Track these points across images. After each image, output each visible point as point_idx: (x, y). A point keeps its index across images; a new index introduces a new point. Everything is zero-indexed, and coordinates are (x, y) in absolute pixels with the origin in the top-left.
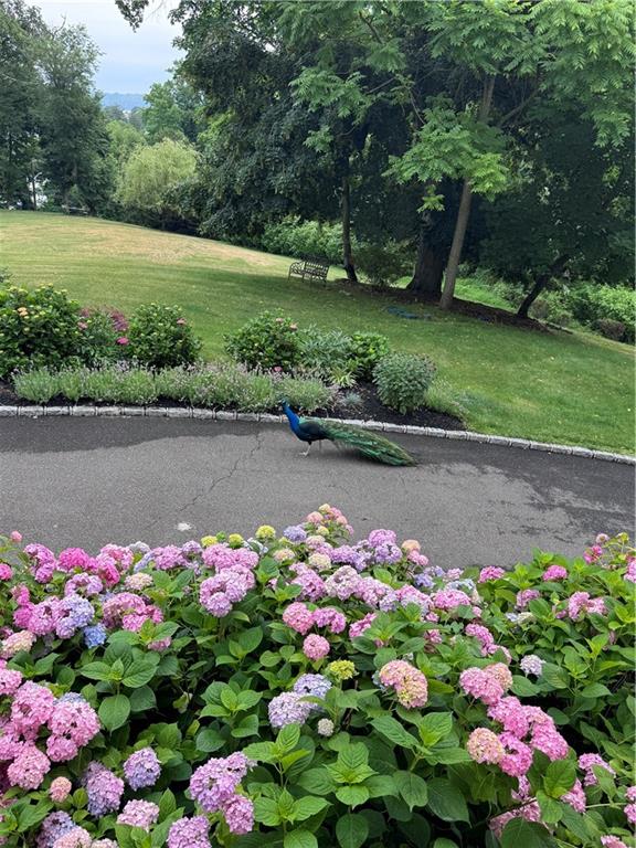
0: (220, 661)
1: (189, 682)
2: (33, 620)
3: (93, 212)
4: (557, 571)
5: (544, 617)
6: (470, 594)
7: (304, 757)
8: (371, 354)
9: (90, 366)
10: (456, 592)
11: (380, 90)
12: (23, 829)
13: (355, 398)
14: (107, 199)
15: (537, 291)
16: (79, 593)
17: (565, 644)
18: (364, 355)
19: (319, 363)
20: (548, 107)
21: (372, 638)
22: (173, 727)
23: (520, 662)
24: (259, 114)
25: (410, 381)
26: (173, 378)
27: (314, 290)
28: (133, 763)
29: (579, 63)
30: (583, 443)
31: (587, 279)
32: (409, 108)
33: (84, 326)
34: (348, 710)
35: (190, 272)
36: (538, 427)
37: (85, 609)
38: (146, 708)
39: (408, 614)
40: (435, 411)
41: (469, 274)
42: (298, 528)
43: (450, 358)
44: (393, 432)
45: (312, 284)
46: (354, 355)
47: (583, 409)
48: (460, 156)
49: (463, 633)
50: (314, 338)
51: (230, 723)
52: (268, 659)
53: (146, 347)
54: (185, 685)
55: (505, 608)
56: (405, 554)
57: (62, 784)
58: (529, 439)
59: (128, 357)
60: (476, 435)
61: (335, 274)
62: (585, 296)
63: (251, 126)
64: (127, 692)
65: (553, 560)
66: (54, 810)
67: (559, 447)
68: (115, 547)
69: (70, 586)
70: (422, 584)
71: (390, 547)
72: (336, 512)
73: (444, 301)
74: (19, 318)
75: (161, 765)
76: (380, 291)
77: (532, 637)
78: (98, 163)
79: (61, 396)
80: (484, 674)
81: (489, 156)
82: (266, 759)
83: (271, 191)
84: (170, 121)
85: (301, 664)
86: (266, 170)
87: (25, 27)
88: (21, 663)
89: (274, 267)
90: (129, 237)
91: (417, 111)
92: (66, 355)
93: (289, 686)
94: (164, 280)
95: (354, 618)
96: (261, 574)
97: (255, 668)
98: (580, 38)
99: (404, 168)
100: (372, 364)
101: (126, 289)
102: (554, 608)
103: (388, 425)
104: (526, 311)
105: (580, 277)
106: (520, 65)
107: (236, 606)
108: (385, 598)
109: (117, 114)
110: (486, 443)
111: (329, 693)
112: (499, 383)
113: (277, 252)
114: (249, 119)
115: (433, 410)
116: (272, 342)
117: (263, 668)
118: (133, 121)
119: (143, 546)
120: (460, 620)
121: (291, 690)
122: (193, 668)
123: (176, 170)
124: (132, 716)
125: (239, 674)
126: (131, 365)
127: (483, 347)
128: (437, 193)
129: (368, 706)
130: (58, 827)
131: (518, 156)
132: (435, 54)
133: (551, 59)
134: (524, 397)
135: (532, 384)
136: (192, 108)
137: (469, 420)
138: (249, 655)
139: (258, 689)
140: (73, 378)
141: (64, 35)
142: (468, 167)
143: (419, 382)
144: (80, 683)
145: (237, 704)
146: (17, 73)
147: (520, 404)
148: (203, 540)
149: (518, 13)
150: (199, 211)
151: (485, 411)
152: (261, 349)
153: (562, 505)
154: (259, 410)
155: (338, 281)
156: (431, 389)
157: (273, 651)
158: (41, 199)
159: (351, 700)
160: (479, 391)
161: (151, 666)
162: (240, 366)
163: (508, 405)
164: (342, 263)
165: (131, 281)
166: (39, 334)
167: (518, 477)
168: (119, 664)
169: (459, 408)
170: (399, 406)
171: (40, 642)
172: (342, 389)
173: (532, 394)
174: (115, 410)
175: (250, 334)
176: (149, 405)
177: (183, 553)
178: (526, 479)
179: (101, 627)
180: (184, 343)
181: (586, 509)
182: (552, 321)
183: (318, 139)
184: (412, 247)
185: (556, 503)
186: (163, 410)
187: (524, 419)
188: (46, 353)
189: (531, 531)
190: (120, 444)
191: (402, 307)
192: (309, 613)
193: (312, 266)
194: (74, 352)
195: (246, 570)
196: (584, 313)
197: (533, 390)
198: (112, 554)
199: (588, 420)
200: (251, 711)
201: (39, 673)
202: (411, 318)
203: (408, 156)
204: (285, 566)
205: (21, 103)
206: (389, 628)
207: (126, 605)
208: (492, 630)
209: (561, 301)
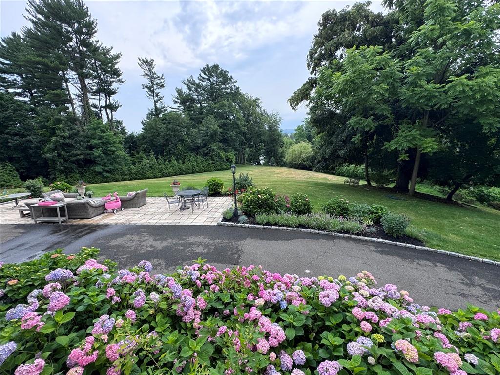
0: (327, 323)
1: (314, 329)
2: (264, 295)
3: (278, 165)
4: (482, 316)
5: (477, 337)
6: (435, 318)
7: (363, 371)
8: (379, 213)
9: (278, 213)
10: (427, 317)
11: (380, 121)
12: (261, 367)
13: (373, 229)
14: (282, 161)
15: (456, 189)
16: (278, 289)
17: (490, 353)
18: (377, 213)
19: (358, 215)
20: (455, 118)
21: (391, 328)
22: (310, 345)
23: (464, 356)
24: (334, 132)
25: (397, 224)
26: (304, 218)
27: (354, 188)
28: (296, 354)
29: (471, 102)
30: (489, 257)
31: (483, 184)
32: (392, 125)
33: (276, 200)
34: (381, 355)
35: (308, 183)
36: (463, 248)
37: (281, 295)
38: (300, 335)
39: (406, 321)
40: (410, 237)
41: (421, 182)
42: (353, 278)
43: (415, 216)
44: (390, 244)
45: (353, 186)
46: (372, 213)
47: (487, 242)
48: (415, 140)
49: (432, 335)
50: (356, 206)
51: (331, 349)
52: (345, 327)
53: (295, 208)
54: (313, 330)
55: (453, 328)
56: (402, 296)
57: (273, 355)
58: (458, 253)
59: (289, 211)
60: (431, 249)
61: (362, 182)
62: (482, 191)
63: (331, 136)
64: (294, 327)
65: (479, 310)
66: (270, 364)
67: (475, 258)
68: (289, 275)
69: (276, 286)
70: (410, 310)
71: (395, 292)
72: (370, 274)
73: (410, 193)
74: (258, 198)
75: (306, 358)
76: (381, 189)
77: (470, 345)
78: (280, 150)
79: (269, 222)
80: (447, 356)
81: (429, 139)
82: (348, 367)
83: (338, 157)
84: (302, 136)
85: (359, 332)
86: (337, 149)
87: (262, 115)
88: (261, 309)
89: (338, 180)
90: (288, 172)
91: (395, 126)
92: (271, 209)
93: (354, 340)
94: (300, 185)
95: (381, 318)
96: (341, 293)
97: (340, 329)
98: (471, 93)
99: (391, 146)
100: (380, 217)
101: (288, 189)
102: (482, 334)
103: (388, 241)
104: (451, 197)
105: (479, 184)
106: (441, 105)
107: (333, 304)
108: (395, 313)
109: (286, 135)
110: (435, 252)
111: (372, 346)
112: (441, 228)
113: (339, 175)
114: (331, 134)
115: (409, 237)
116: (339, 207)
117: (343, 330)
118: (291, 137)
119: (297, 276)
120: (430, 329)
121: (356, 341)
122: (316, 324)
123: (304, 151)
124: (296, 336)
125: (334, 330)
126: (290, 213)
127: (431, 212)
128: (405, 154)
129: (390, 356)
130: (271, 370)
131: (442, 137)
132: (403, 106)
133: (456, 102)
134: (454, 234)
135: (457, 229)
136: (310, 131)
137: (426, 242)
138: (337, 324)
139: (342, 338)
140: (273, 217)
141: (273, 115)
142: (419, 144)
143: (402, 225)
144: (278, 320)
145: (334, 342)
146: (259, 127)
147: (452, 237)
148: (319, 277)
149: (440, 88)
150: (313, 164)
151: (434, 239)
152: (335, 209)
153: (480, 286)
154: (335, 231)
155: (363, 185)
156: (407, 228)
157: (347, 325)
158: (262, 162)
159: (384, 352)
160: (430, 230)
161: (303, 320)
162: (327, 215)
163: (446, 237)
164: (364, 178)
165: (290, 186)
166: (263, 203)
167: (454, 270)
168: (292, 316)
169: (421, 236)
170: (393, 234)
171: (266, 303)
172: (368, 226)
173: (458, 233)
174: (284, 228)
175: (331, 204)
176: (296, 227)
177: (311, 281)
178: (459, 271)
179: (285, 302)
180: (307, 207)
181: (495, 289)
182: (465, 202)
183: (356, 138)
184: (394, 173)
185: (476, 284)
186: (300, 229)
187: (454, 244)
188: (265, 209)
189: (463, 295)
190: (286, 240)
191: (391, 195)
192: (363, 313)
193: (353, 180)
194: (273, 209)
195: (336, 291)
196: (482, 199)
197: (458, 231)
198: (288, 277)
199: (490, 247)
200: (340, 346)
201: (266, 314)
202: (396, 199)
203: (392, 142)
204: (350, 292)
205: (259, 135)
206: (398, 325)
207: (293, 296)
208: (448, 337)
209: (469, 193)
